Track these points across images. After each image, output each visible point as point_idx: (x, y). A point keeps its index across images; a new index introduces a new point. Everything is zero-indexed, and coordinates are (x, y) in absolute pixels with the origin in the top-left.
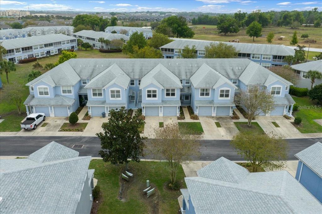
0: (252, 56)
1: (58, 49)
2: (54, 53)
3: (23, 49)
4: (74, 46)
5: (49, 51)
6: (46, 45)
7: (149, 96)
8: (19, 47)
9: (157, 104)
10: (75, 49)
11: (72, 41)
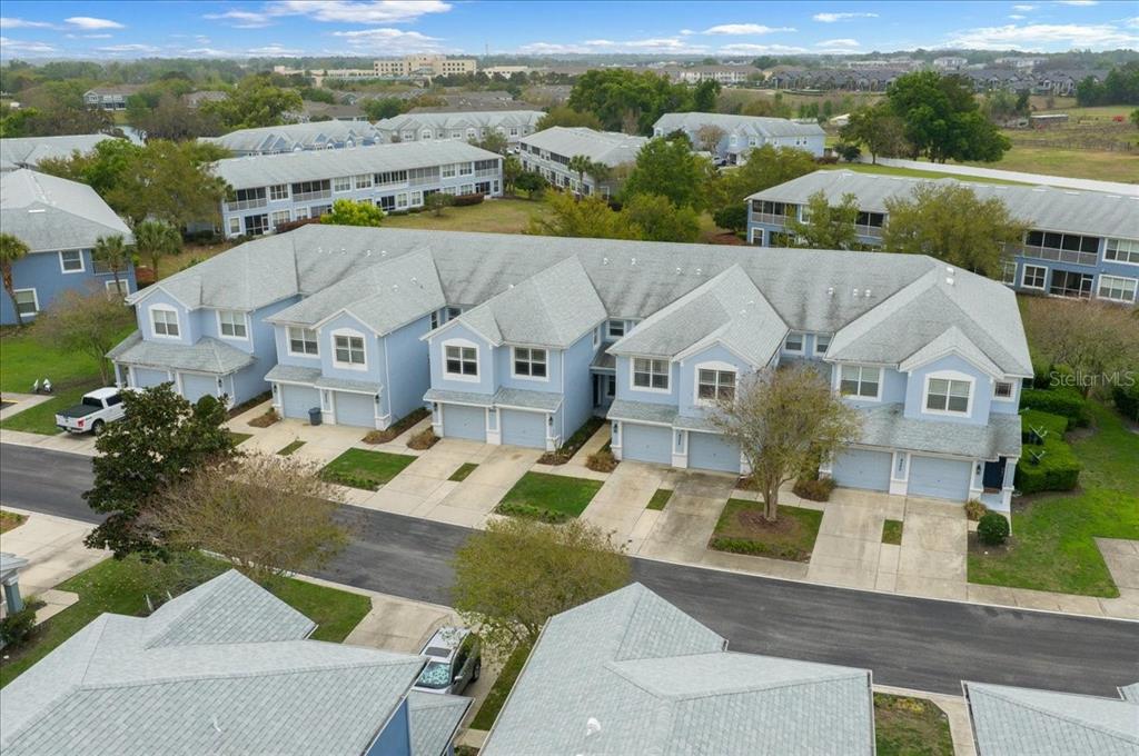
0: (1105, 247)
1: (426, 193)
2: (410, 205)
3: (297, 188)
4: (488, 183)
5: (392, 199)
6: (381, 178)
7: (453, 367)
8: (281, 182)
9: (478, 397)
10: (493, 193)
11: (481, 165)
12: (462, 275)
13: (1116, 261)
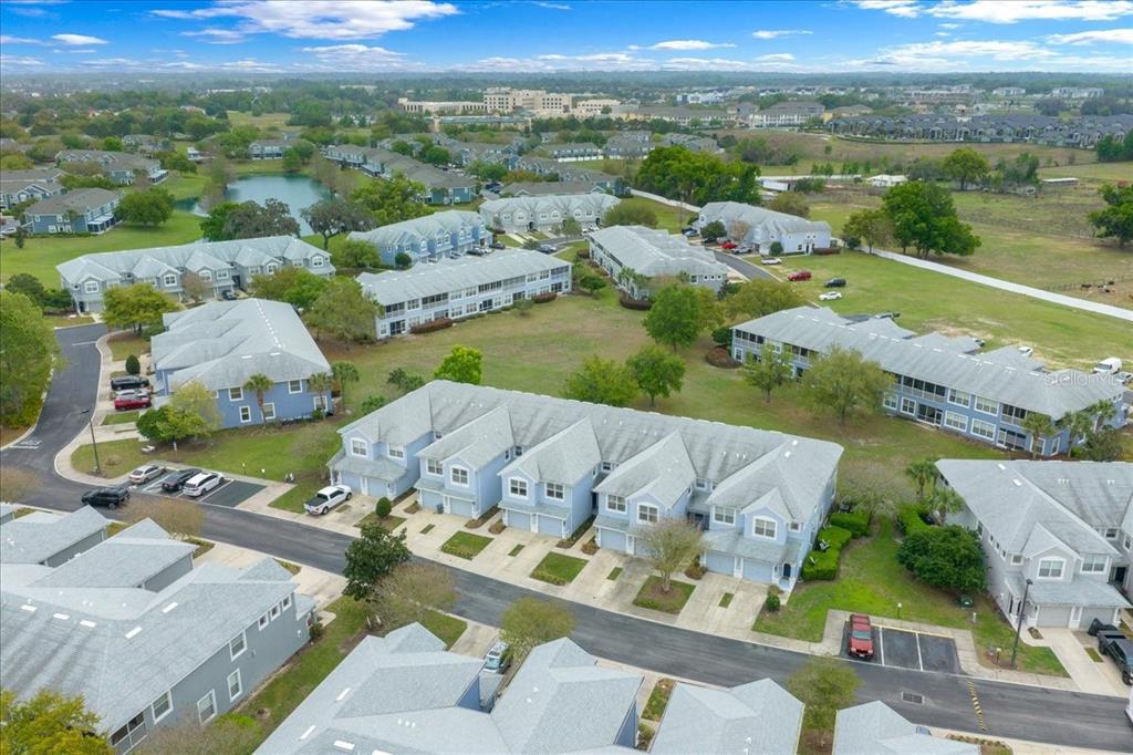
0: (949, 394)
1: (515, 295)
2: (503, 305)
3: (425, 301)
4: (560, 284)
5: (490, 302)
6: (482, 288)
7: (514, 490)
8: (415, 297)
9: (527, 508)
10: (564, 290)
11: (556, 272)
12: (525, 425)
13: (955, 403)
